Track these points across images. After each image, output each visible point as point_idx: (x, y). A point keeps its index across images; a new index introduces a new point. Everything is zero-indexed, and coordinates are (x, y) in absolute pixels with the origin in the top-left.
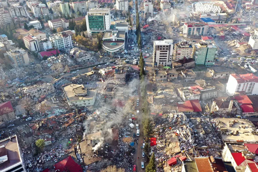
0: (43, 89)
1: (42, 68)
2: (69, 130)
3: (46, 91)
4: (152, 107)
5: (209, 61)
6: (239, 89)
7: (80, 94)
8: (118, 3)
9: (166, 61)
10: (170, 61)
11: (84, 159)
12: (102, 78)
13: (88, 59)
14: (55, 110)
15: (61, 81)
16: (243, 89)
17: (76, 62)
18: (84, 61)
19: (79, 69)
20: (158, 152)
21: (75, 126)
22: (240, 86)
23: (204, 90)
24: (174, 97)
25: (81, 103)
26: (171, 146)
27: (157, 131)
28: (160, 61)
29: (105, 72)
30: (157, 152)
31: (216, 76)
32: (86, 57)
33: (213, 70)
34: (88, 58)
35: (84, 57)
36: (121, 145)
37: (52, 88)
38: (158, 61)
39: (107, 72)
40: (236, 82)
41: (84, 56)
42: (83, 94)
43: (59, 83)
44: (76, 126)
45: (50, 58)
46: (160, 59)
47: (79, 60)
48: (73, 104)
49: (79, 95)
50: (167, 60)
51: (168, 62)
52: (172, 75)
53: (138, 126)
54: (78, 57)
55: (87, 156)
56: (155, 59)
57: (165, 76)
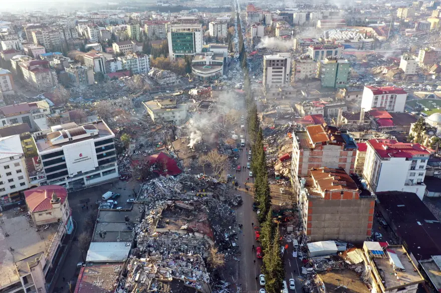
0: (118, 103)
1: (113, 87)
2: (157, 136)
3: (122, 105)
5: (341, 83)
6: (376, 103)
7: (167, 105)
8: (212, 27)
9: (281, 82)
10: (287, 82)
11: (179, 155)
12: (194, 99)
13: (174, 83)
16: (381, 104)
17: (157, 83)
18: (167, 84)
21: (164, 131)
22: (376, 99)
23: (330, 105)
24: (290, 112)
25: (168, 116)
26: (283, 148)
28: (273, 82)
29: (198, 91)
31: (349, 97)
32: (171, 78)
33: (344, 89)
34: (173, 81)
35: (168, 79)
37: (130, 103)
38: (270, 84)
39: (200, 91)
40: (372, 93)
41: (168, 77)
42: (171, 106)
44: (166, 133)
45: (122, 78)
46: (273, 79)
47: (162, 82)
48: (159, 116)
50: (283, 81)
51: (284, 83)
52: (288, 93)
54: (160, 78)
55: (182, 152)
56: (266, 79)
57: (278, 94)
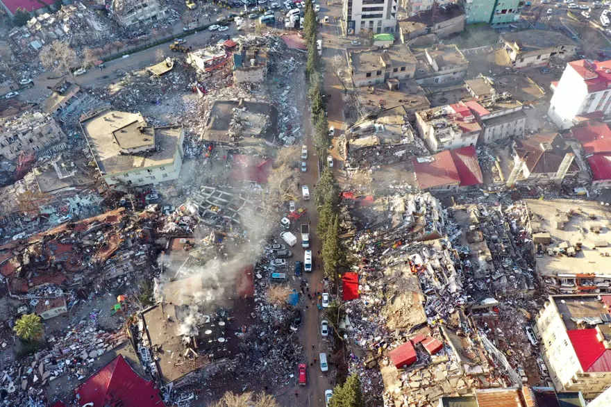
0: (24, 134)
3: (34, 138)
4: (345, 172)
5: (504, 11)
7: (134, 148)
9: (381, 16)
10: (393, 14)
11: (161, 363)
12: (199, 82)
13: (154, 17)
14: (68, 199)
15: (77, 102)
16: (598, 107)
17: (116, 26)
18: (141, 22)
19: (130, 53)
20: (365, 319)
21: (127, 255)
23: (491, 116)
24: (405, 141)
25: (139, 177)
26: (399, 303)
27: (358, 253)
28: (364, 17)
29: (205, 63)
30: (361, 319)
31: (522, 60)
32: (146, 8)
33: (516, 45)
34: (154, 13)
35: (140, 11)
36: (261, 301)
37: (51, 129)
38: (357, 18)
39: (211, 63)
41: (140, 8)
42: (144, 149)
43: (71, 108)
45: (34, 20)
46: (364, 9)
47: (127, 21)
48: (118, 180)
49: (131, 150)
50: (384, 12)
51: (388, 17)
52: (399, 69)
53: (307, 240)
55: (168, 355)
56: (350, 11)
57: (379, 73)
